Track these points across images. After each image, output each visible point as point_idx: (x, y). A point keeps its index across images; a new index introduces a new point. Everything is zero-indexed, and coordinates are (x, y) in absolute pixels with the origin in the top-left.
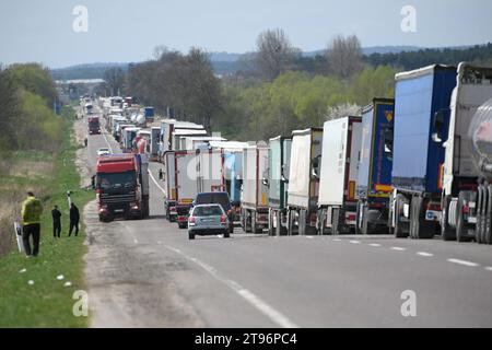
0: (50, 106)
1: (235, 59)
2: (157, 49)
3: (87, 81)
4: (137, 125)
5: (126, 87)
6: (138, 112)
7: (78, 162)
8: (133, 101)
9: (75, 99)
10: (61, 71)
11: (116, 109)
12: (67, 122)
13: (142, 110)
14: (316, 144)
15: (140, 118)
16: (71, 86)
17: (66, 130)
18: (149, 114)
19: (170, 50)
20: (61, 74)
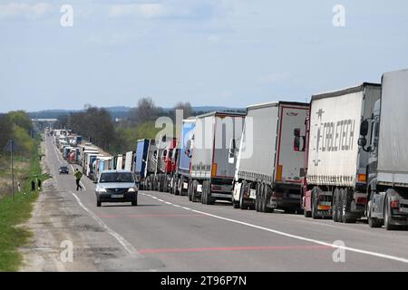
0: (29, 133)
1: (127, 111)
2: (85, 106)
3: (48, 120)
4: (72, 145)
5: (69, 124)
6: (73, 139)
7: (41, 163)
8: (72, 132)
9: (42, 130)
10: (34, 113)
11: (63, 136)
12: (37, 142)
13: (76, 137)
14: (124, 160)
15: (74, 142)
16: (40, 122)
17: (37, 146)
18: (79, 140)
19: (93, 106)
20: (34, 115)
